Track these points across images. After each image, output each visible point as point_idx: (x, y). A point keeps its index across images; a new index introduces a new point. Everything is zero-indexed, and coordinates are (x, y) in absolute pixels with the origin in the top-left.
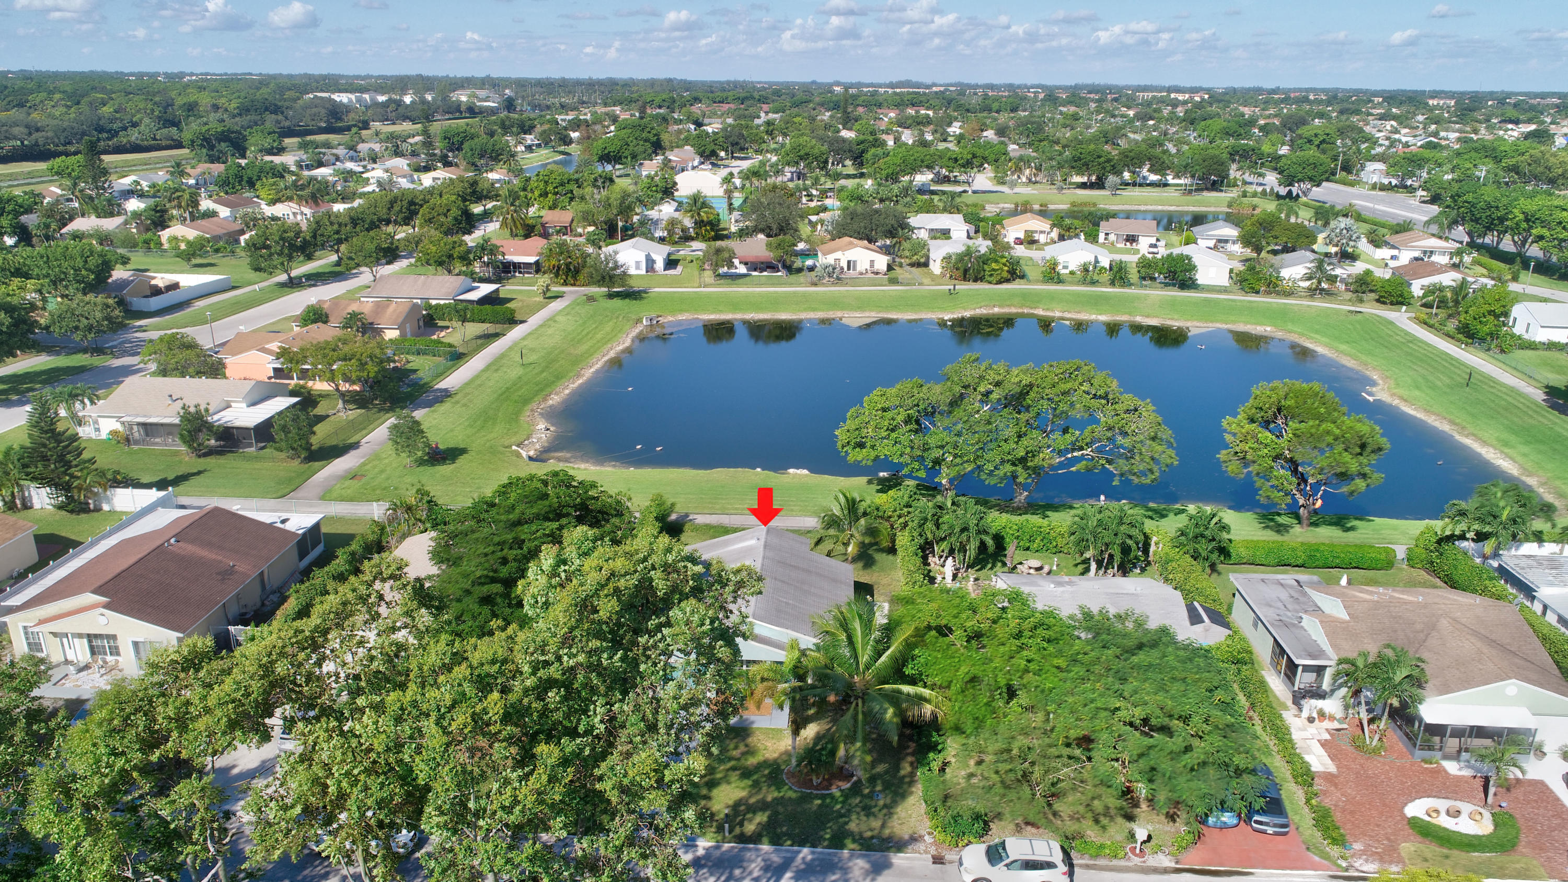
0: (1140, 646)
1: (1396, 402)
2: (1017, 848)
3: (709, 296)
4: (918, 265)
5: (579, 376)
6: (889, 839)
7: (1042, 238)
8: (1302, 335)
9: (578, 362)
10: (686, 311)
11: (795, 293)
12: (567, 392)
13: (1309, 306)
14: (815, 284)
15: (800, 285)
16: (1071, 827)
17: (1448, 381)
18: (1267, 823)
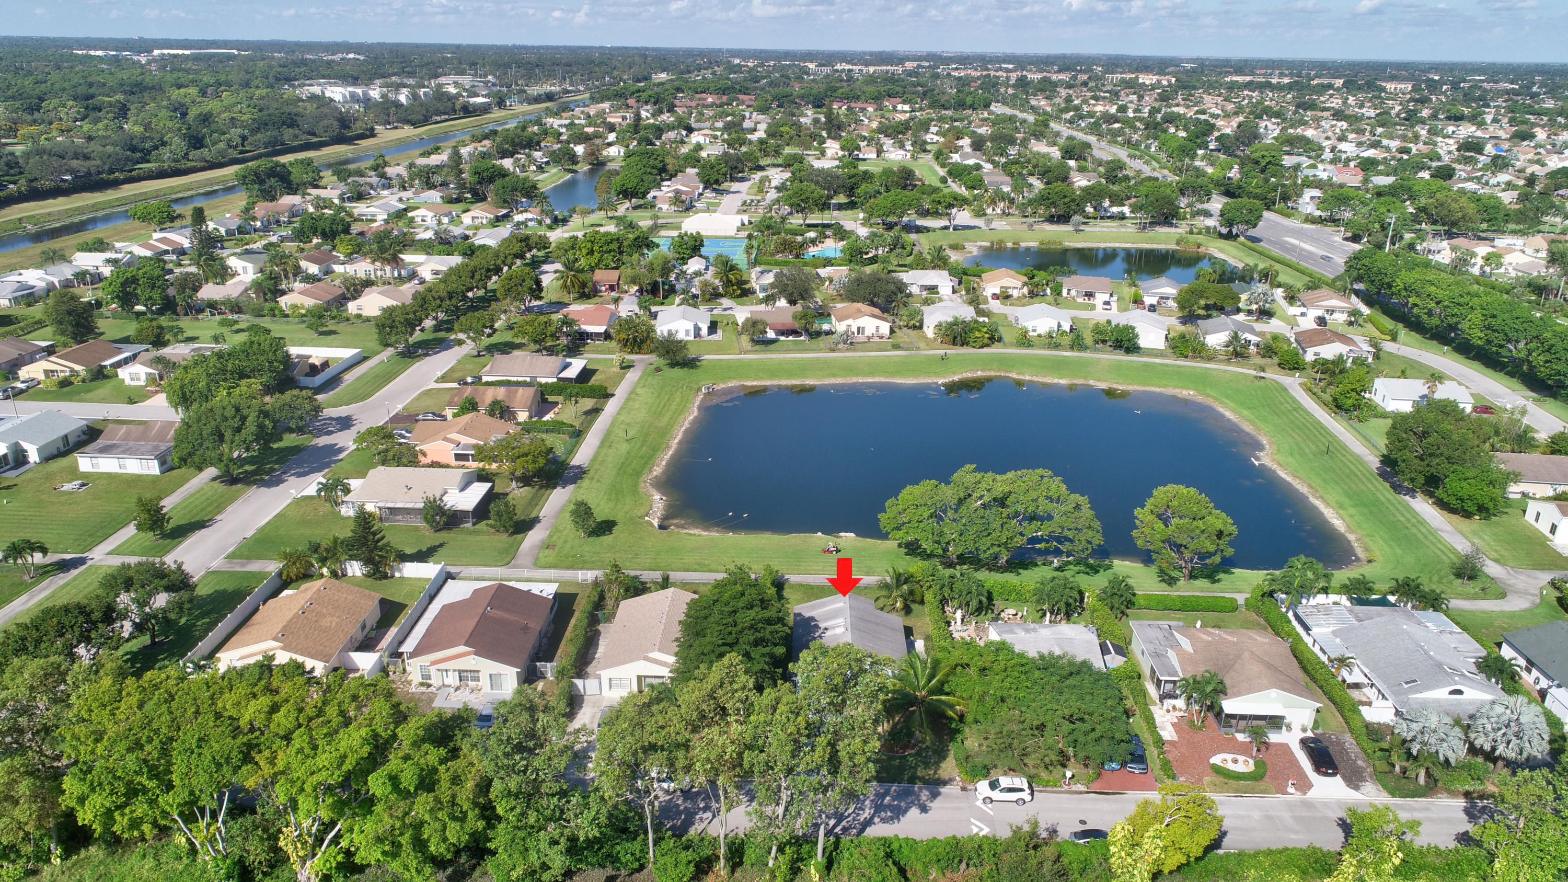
0: (1071, 674)
1: (1274, 467)
2: (1005, 782)
3: (750, 363)
4: (914, 327)
5: (668, 447)
6: (938, 779)
7: (1015, 293)
8: (1216, 399)
9: (665, 433)
10: (734, 378)
11: (818, 359)
12: (664, 463)
13: (1225, 371)
14: (833, 350)
15: (820, 350)
16: (1033, 771)
17: (1313, 447)
18: (1135, 768)
